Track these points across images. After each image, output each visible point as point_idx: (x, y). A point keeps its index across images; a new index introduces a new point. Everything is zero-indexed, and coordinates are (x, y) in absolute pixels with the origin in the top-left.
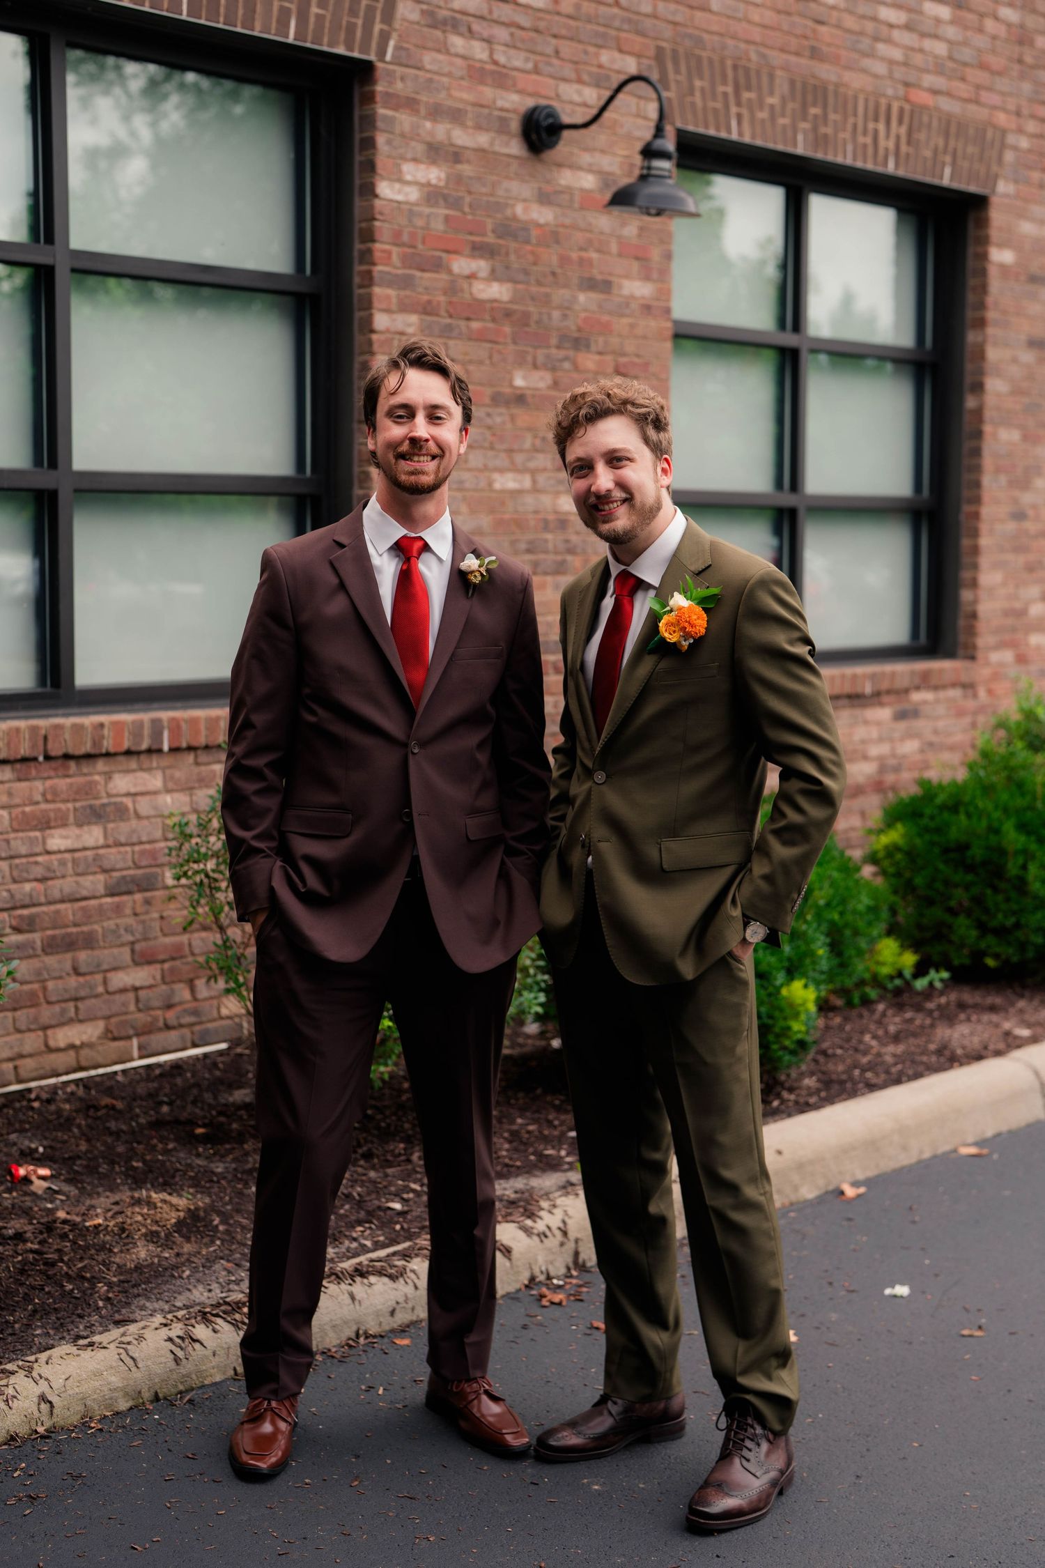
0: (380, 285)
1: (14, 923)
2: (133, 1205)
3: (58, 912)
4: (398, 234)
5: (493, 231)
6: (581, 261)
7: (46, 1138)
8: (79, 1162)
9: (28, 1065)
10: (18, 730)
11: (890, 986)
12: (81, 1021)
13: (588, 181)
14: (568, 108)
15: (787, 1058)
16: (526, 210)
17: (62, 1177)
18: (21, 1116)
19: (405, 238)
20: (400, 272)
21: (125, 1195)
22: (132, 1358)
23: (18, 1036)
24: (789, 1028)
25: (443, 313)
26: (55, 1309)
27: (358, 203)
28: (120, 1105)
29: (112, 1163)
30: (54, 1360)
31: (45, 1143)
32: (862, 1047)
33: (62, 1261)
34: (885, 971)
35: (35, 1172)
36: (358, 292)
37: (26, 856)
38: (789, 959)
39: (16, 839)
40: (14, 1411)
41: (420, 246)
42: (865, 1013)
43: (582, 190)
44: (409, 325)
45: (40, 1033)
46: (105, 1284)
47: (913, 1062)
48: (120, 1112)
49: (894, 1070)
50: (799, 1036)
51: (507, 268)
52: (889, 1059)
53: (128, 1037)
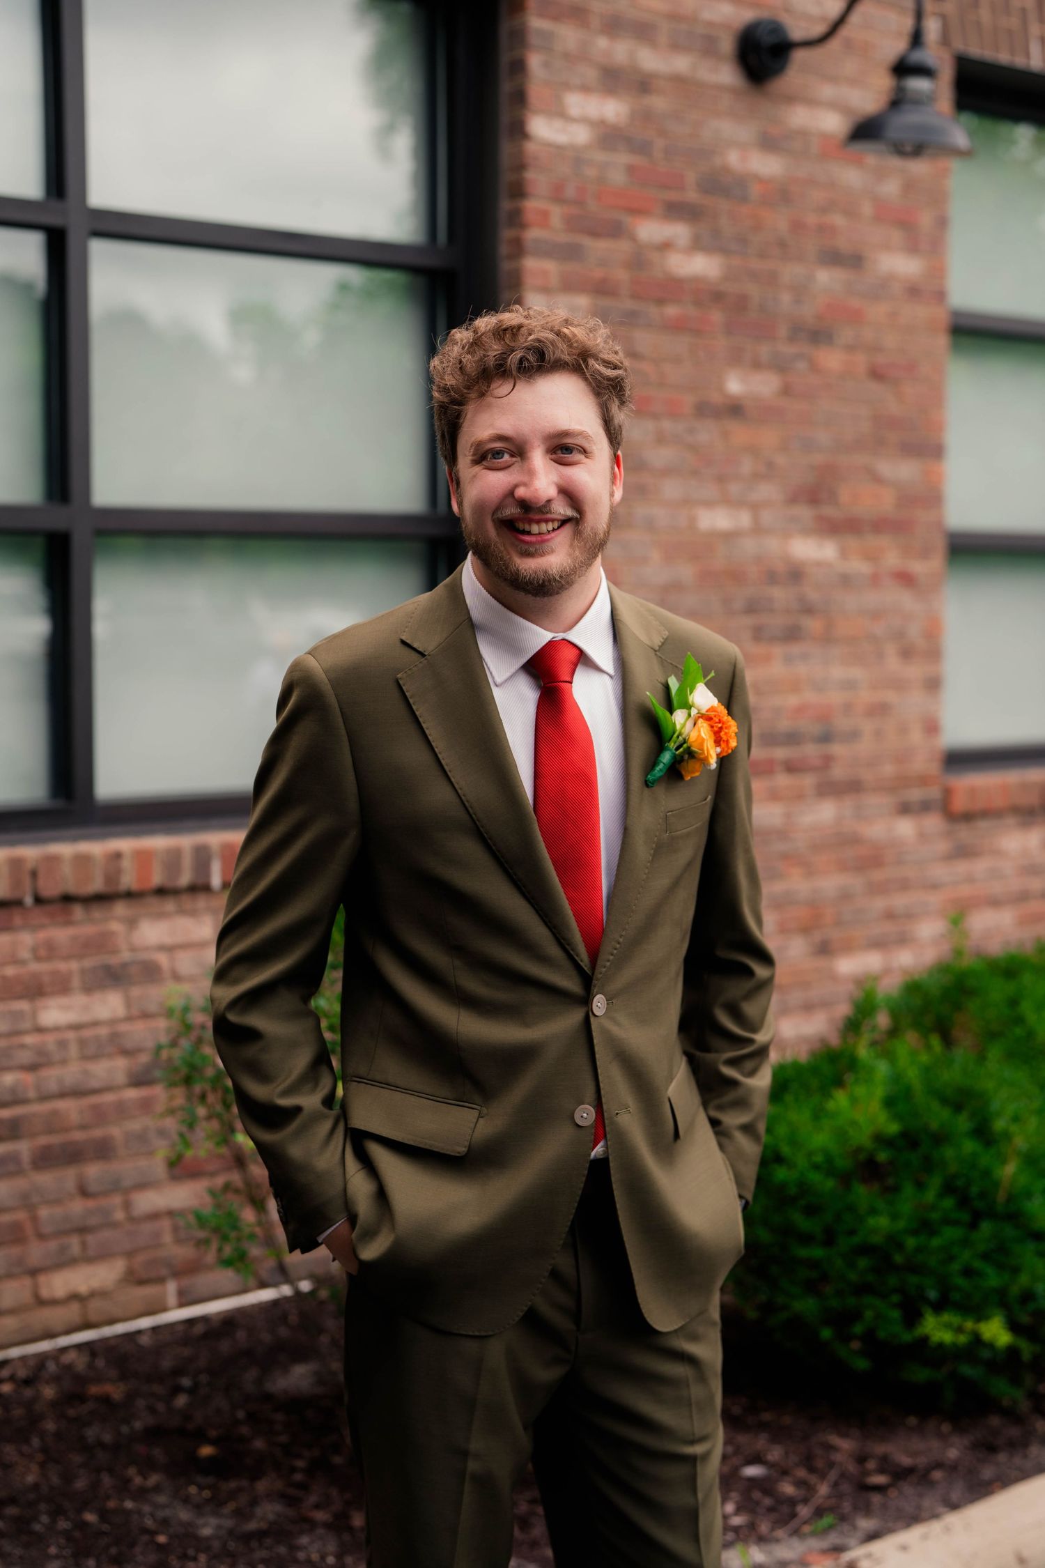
0: (533, 256)
3: (55, 1111)
4: (558, 188)
5: (697, 185)
6: (823, 229)
9: (7, 1325)
12: (89, 1260)
13: (829, 121)
16: (743, 158)
19: (570, 192)
20: (563, 238)
25: (624, 293)
27: (506, 147)
36: (505, 263)
37: (9, 1035)
41: (592, 204)
43: (823, 135)
51: (717, 233)
53: (161, 1280)
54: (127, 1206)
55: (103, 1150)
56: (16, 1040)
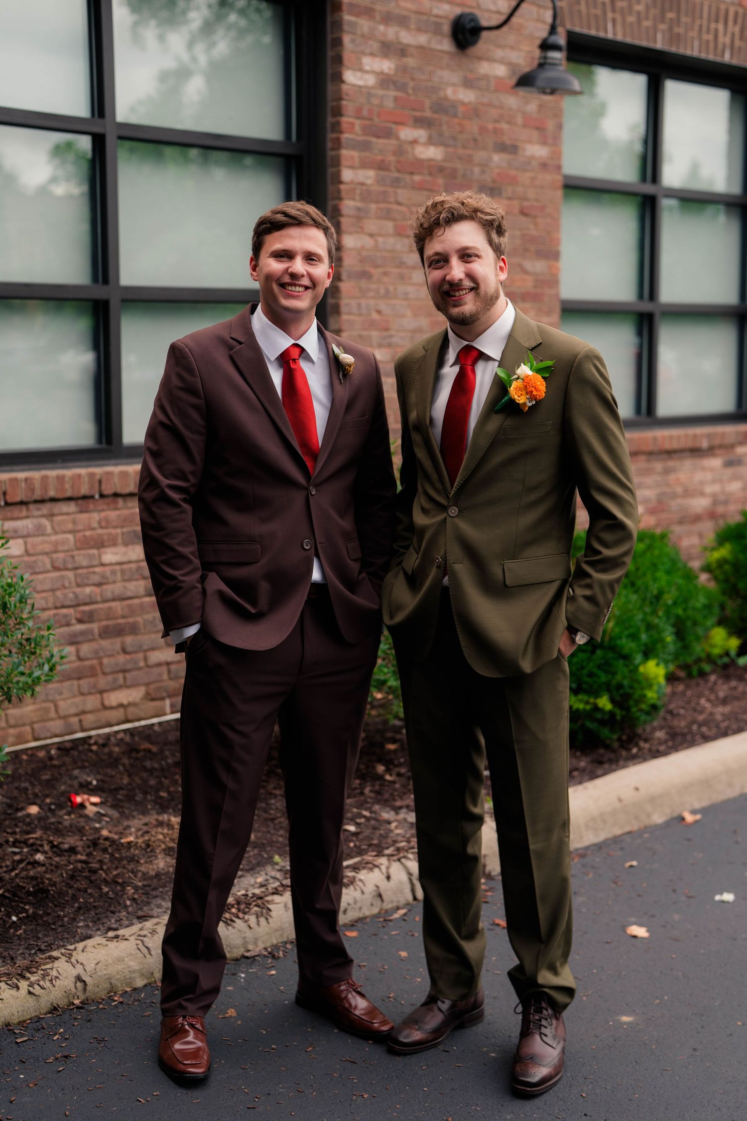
0: (346, 148)
1: (78, 616)
2: (156, 826)
3: (110, 608)
4: (359, 110)
5: (431, 108)
6: (496, 131)
7: (99, 773)
8: (121, 792)
9: (89, 719)
10: (79, 476)
11: (720, 662)
12: (128, 687)
13: (501, 71)
14: (486, 15)
15: (643, 717)
16: (455, 92)
17: (109, 804)
18: (83, 757)
19: (365, 113)
20: (361, 138)
21: (152, 818)
22: (147, 947)
23: (82, 698)
24: (644, 696)
25: (393, 169)
26: (95, 907)
27: (330, 87)
28: (154, 749)
29: (145, 793)
30: (89, 949)
31: (99, 777)
32: (699, 708)
33: (102, 869)
34: (716, 651)
35: (88, 800)
36: (330, 153)
37: (87, 567)
38: (646, 645)
39: (79, 555)
40: (57, 988)
41: (376, 119)
42: (701, 682)
43: (497, 78)
44: (368, 178)
45: (98, 696)
46: (133, 888)
47: (737, 719)
48: (154, 754)
49: (724, 725)
50: (652, 702)
51: (441, 135)
52: (719, 717)
53: (163, 699)
54: (146, 659)
55: (133, 629)
56: (91, 570)
